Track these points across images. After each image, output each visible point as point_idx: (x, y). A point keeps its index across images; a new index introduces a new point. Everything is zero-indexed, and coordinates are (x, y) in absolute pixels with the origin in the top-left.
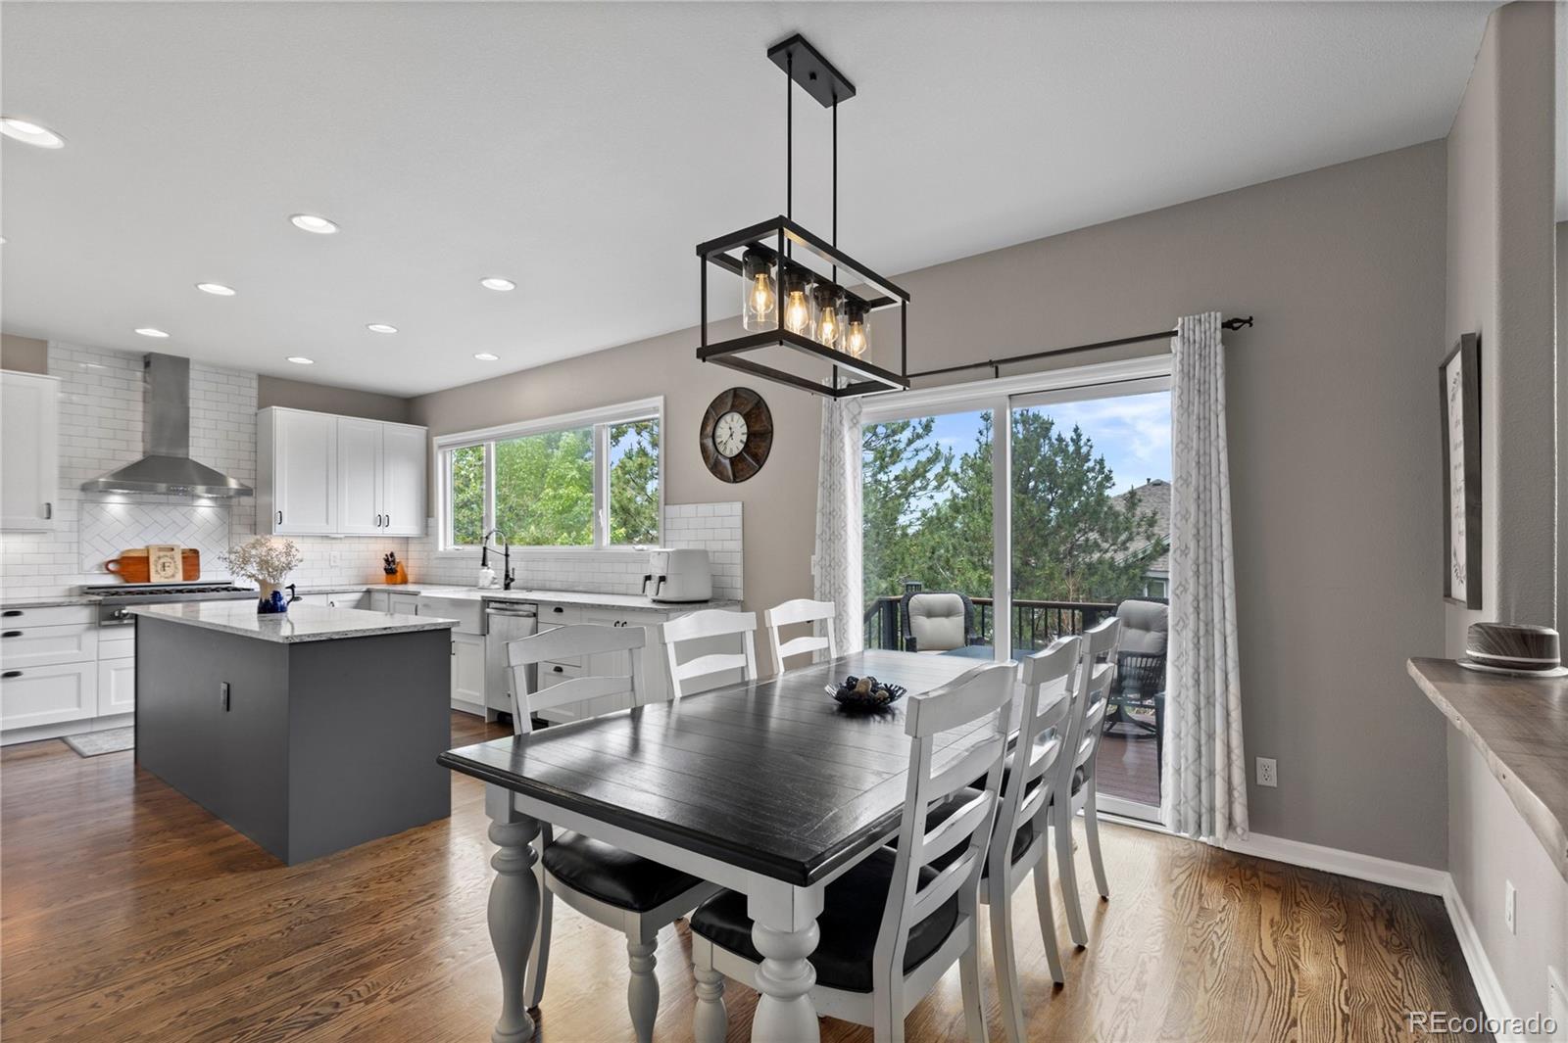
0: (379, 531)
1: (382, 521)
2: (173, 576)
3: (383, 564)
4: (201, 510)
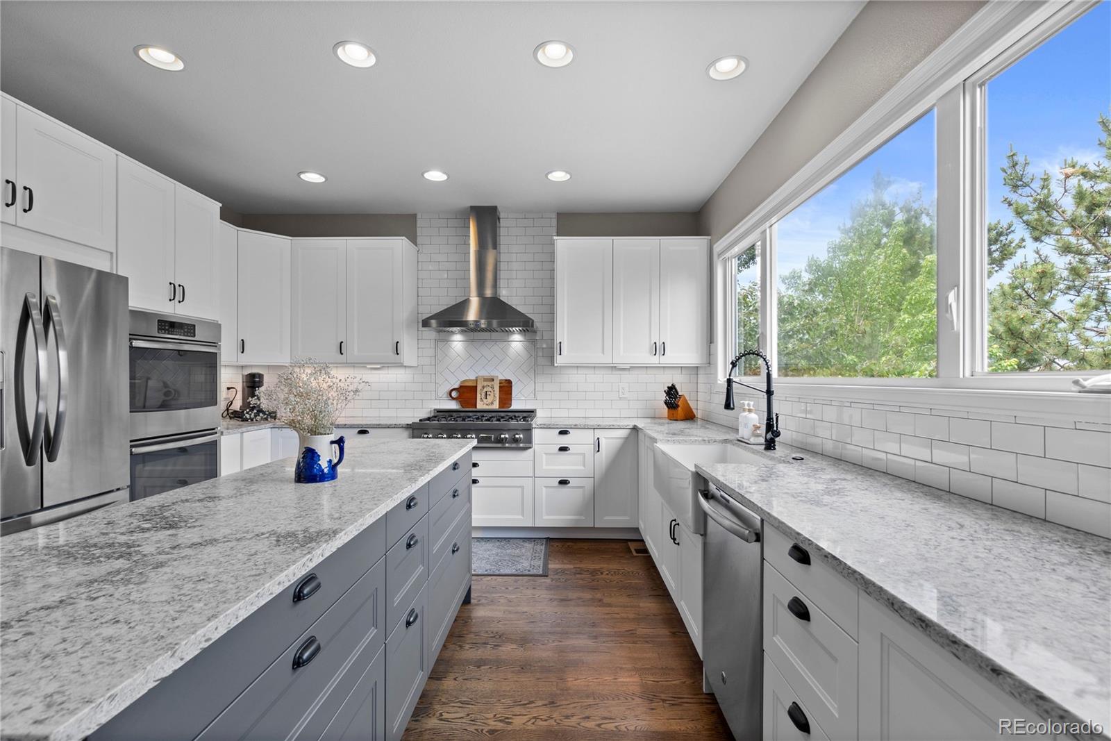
0: (654, 360)
1: (658, 349)
2: (492, 403)
4: (514, 344)
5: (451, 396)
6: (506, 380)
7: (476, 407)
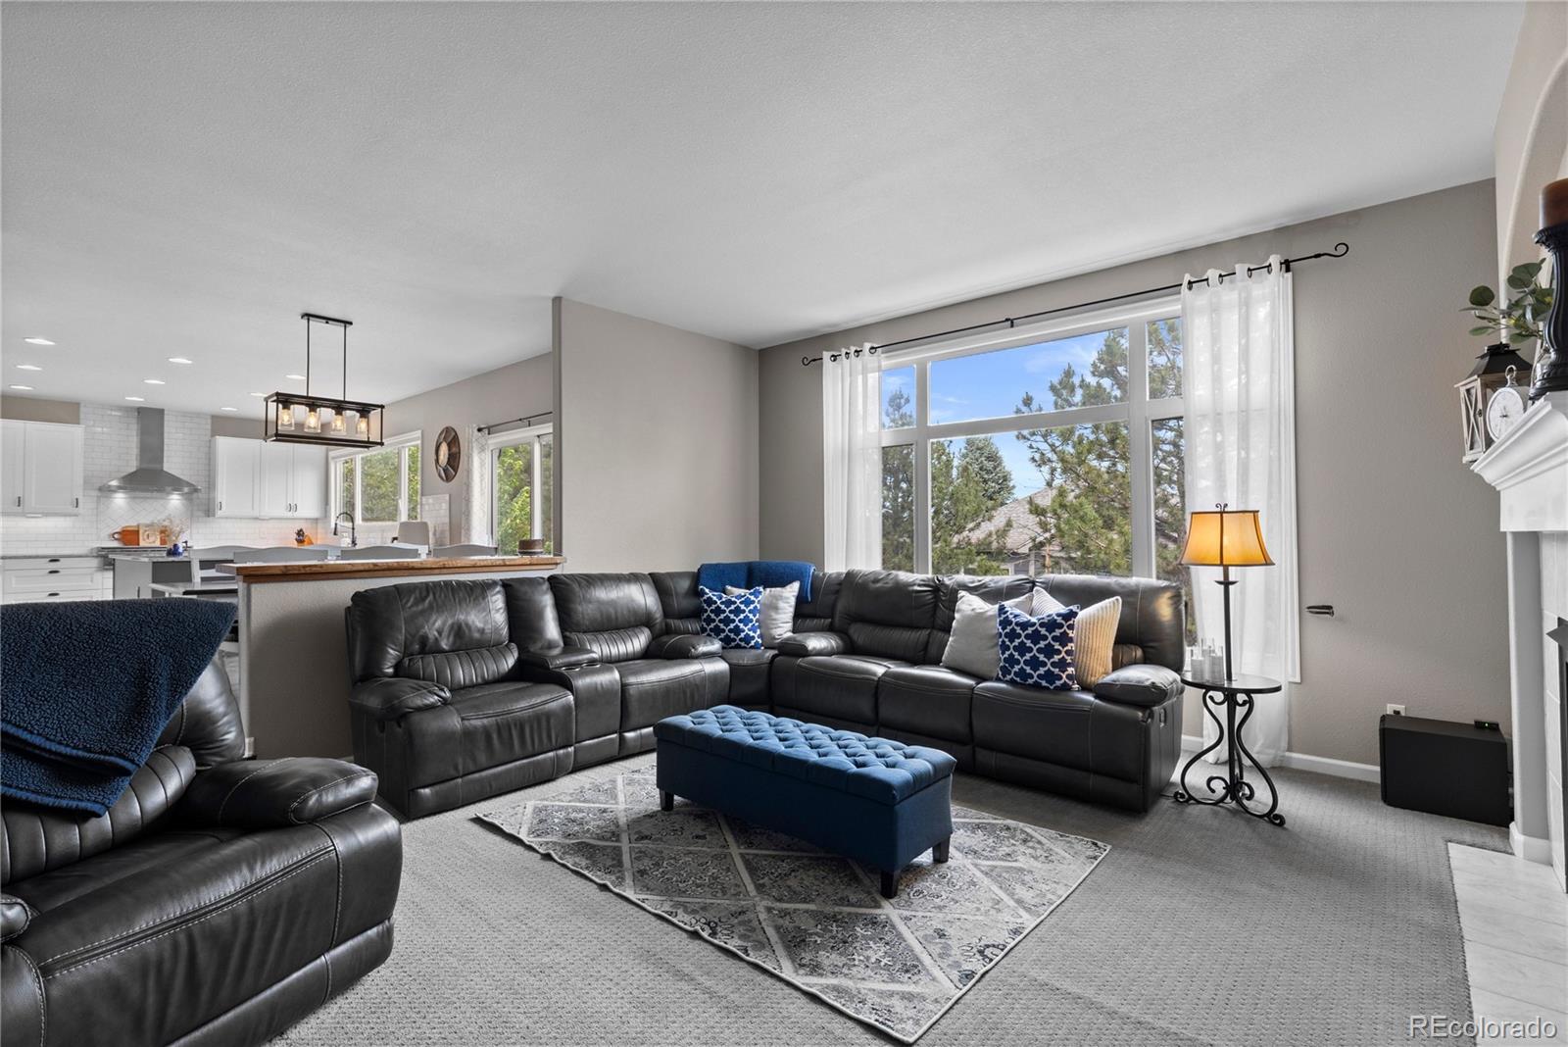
0: (290, 514)
1: (292, 508)
2: (154, 542)
3: (295, 536)
4: (172, 502)
5: (113, 538)
7: (138, 545)
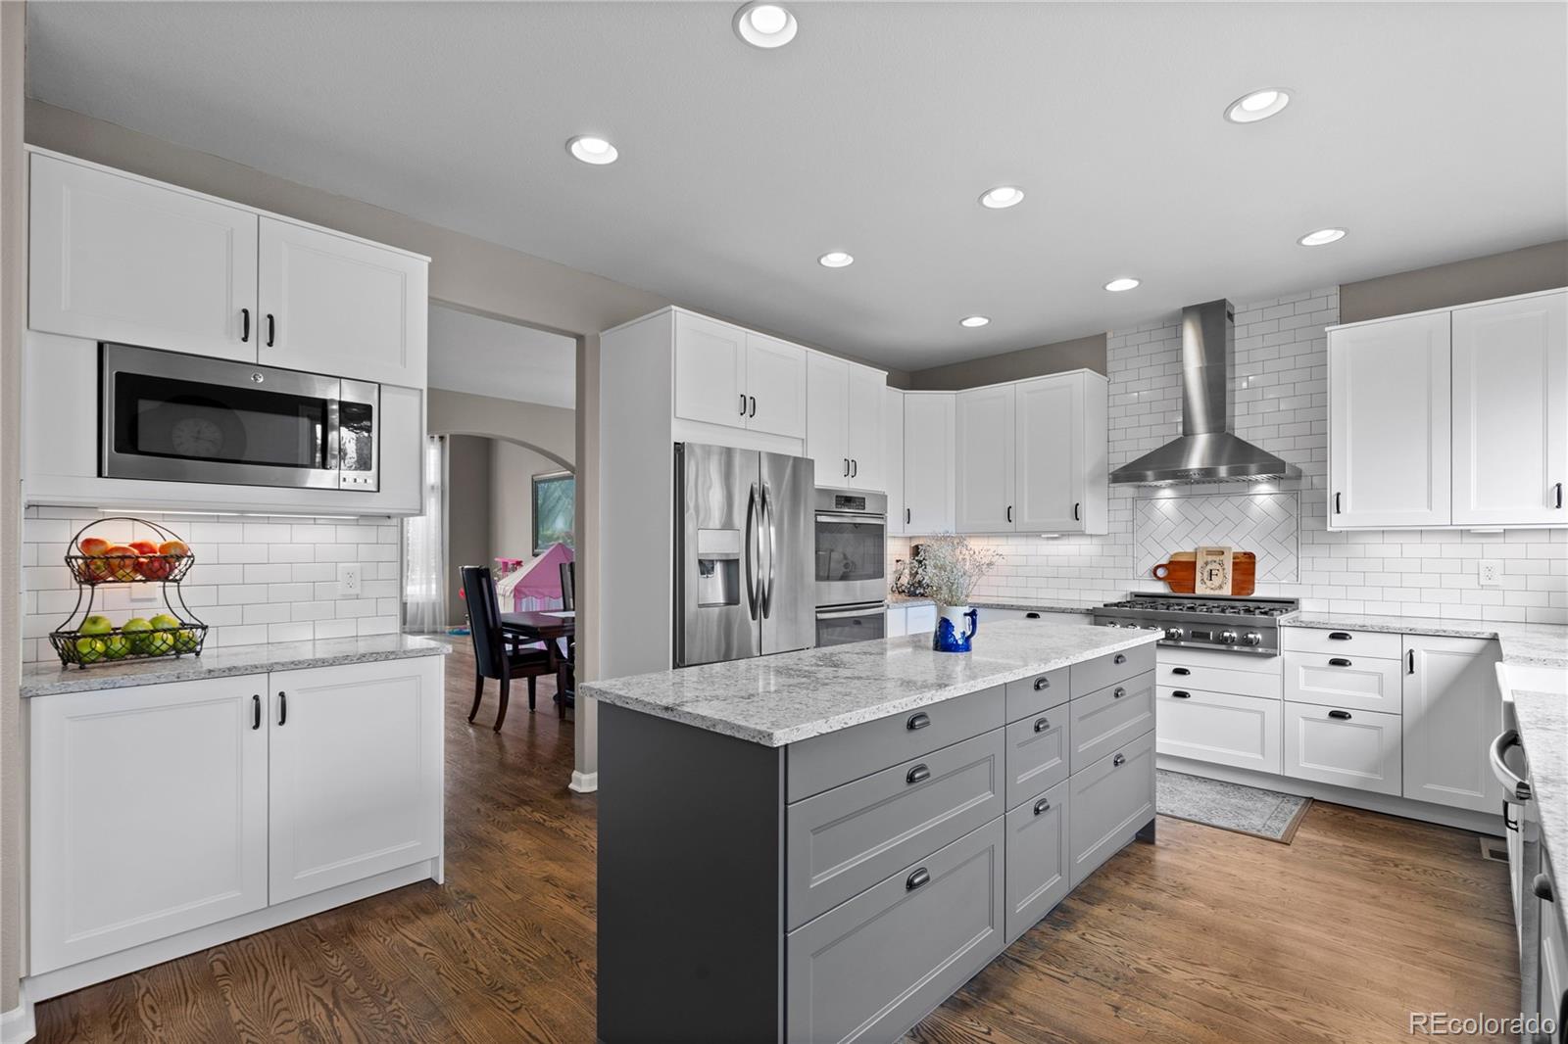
2: (1220, 587)
5: (1155, 574)
6: (1245, 554)
7: (1194, 592)
